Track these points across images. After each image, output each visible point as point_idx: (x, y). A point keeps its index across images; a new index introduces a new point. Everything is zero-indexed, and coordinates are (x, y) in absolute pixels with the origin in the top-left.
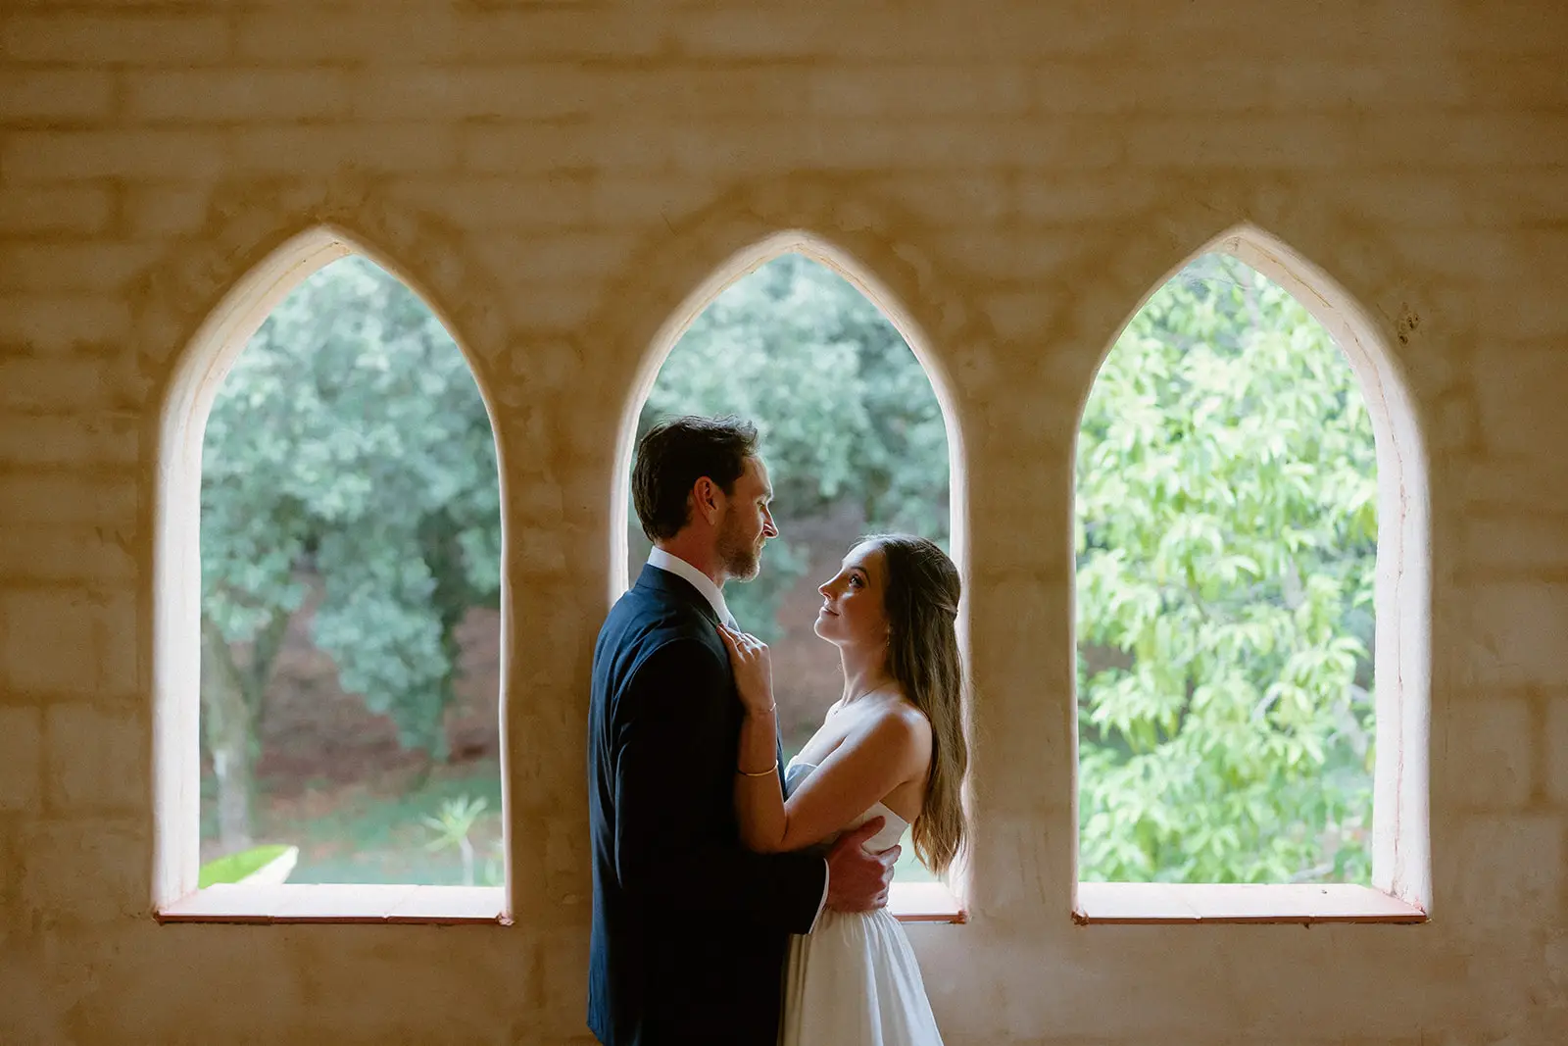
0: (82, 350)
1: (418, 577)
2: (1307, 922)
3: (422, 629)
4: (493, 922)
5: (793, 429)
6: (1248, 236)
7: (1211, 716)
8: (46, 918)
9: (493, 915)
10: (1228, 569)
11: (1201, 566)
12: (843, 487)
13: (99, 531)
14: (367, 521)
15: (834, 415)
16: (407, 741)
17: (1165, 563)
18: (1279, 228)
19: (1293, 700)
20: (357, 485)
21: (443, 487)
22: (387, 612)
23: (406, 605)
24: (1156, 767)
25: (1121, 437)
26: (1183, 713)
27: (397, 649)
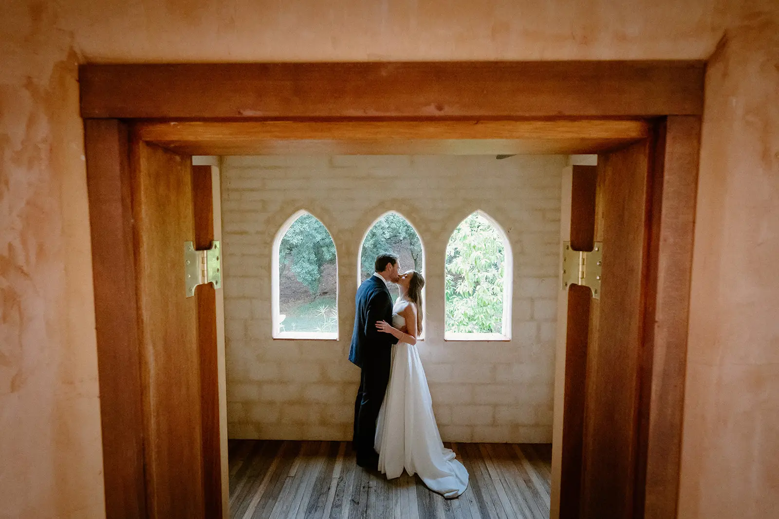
0: (258, 233)
1: (313, 257)
2: (488, 341)
3: (314, 268)
4: (336, 340)
5: (393, 226)
6: (479, 211)
7: (480, 291)
8: (253, 338)
9: (335, 339)
10: (483, 262)
11: (478, 261)
12: (404, 238)
13: (261, 267)
14: (302, 245)
15: (403, 223)
16: (311, 292)
17: (471, 260)
18: (485, 210)
19: (496, 288)
20: (300, 237)
21: (319, 238)
22: (306, 265)
23: (311, 263)
24: (469, 301)
25: (462, 233)
26: (474, 291)
27: (309, 273)
